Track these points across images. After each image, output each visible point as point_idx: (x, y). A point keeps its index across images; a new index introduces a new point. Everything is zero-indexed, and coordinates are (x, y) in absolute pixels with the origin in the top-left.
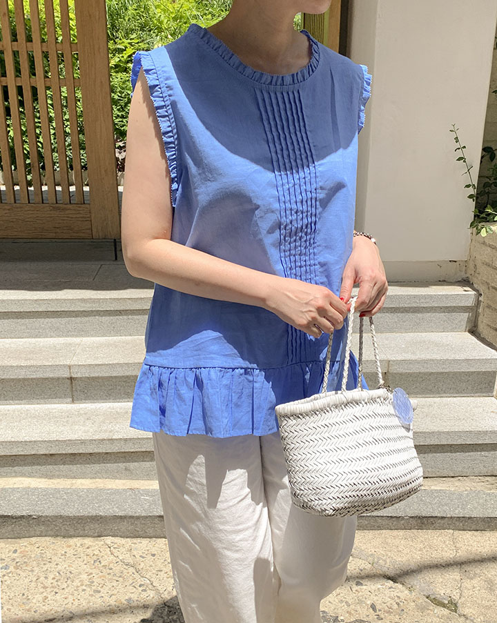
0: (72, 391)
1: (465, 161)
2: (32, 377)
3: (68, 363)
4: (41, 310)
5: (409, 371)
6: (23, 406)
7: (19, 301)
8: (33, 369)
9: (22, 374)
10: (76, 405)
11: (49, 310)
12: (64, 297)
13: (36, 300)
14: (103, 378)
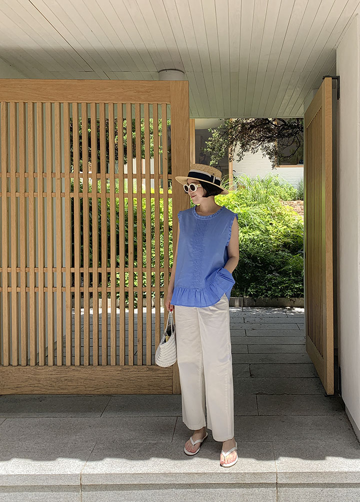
11: (142, 483)
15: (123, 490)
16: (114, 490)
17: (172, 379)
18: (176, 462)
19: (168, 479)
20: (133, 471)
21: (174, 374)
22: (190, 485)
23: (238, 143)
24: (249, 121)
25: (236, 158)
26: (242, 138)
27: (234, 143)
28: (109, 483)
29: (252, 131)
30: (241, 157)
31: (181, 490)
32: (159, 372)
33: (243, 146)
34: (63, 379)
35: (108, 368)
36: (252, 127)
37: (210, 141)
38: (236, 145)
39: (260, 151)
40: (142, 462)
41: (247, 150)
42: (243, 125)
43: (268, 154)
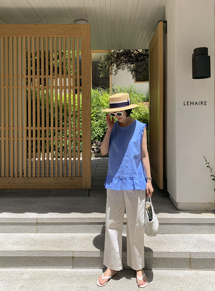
0: (73, 263)
1: (209, 168)
2: (60, 256)
3: (72, 250)
4: (64, 222)
5: (199, 258)
6: (55, 269)
7: (57, 218)
8: (61, 252)
9: (56, 255)
10: (74, 269)
11: (67, 222)
12: (72, 217)
13: (63, 218)
14: (84, 257)
15: (58, 225)
16: (53, 225)
17: (82, 183)
18: (84, 214)
19: (80, 220)
20: (63, 217)
21: (83, 181)
22: (91, 223)
23: (115, 64)
24: (120, 52)
25: (114, 73)
26: (117, 61)
27: (113, 64)
28: (51, 222)
29: (122, 57)
30: (116, 73)
31: (86, 225)
32: (75, 180)
33: (117, 66)
34: (27, 183)
35: (49, 178)
36: (122, 55)
37: (101, 63)
38: (114, 66)
39: (126, 69)
40: (67, 214)
41: (119, 69)
42: (118, 54)
43: (130, 70)
